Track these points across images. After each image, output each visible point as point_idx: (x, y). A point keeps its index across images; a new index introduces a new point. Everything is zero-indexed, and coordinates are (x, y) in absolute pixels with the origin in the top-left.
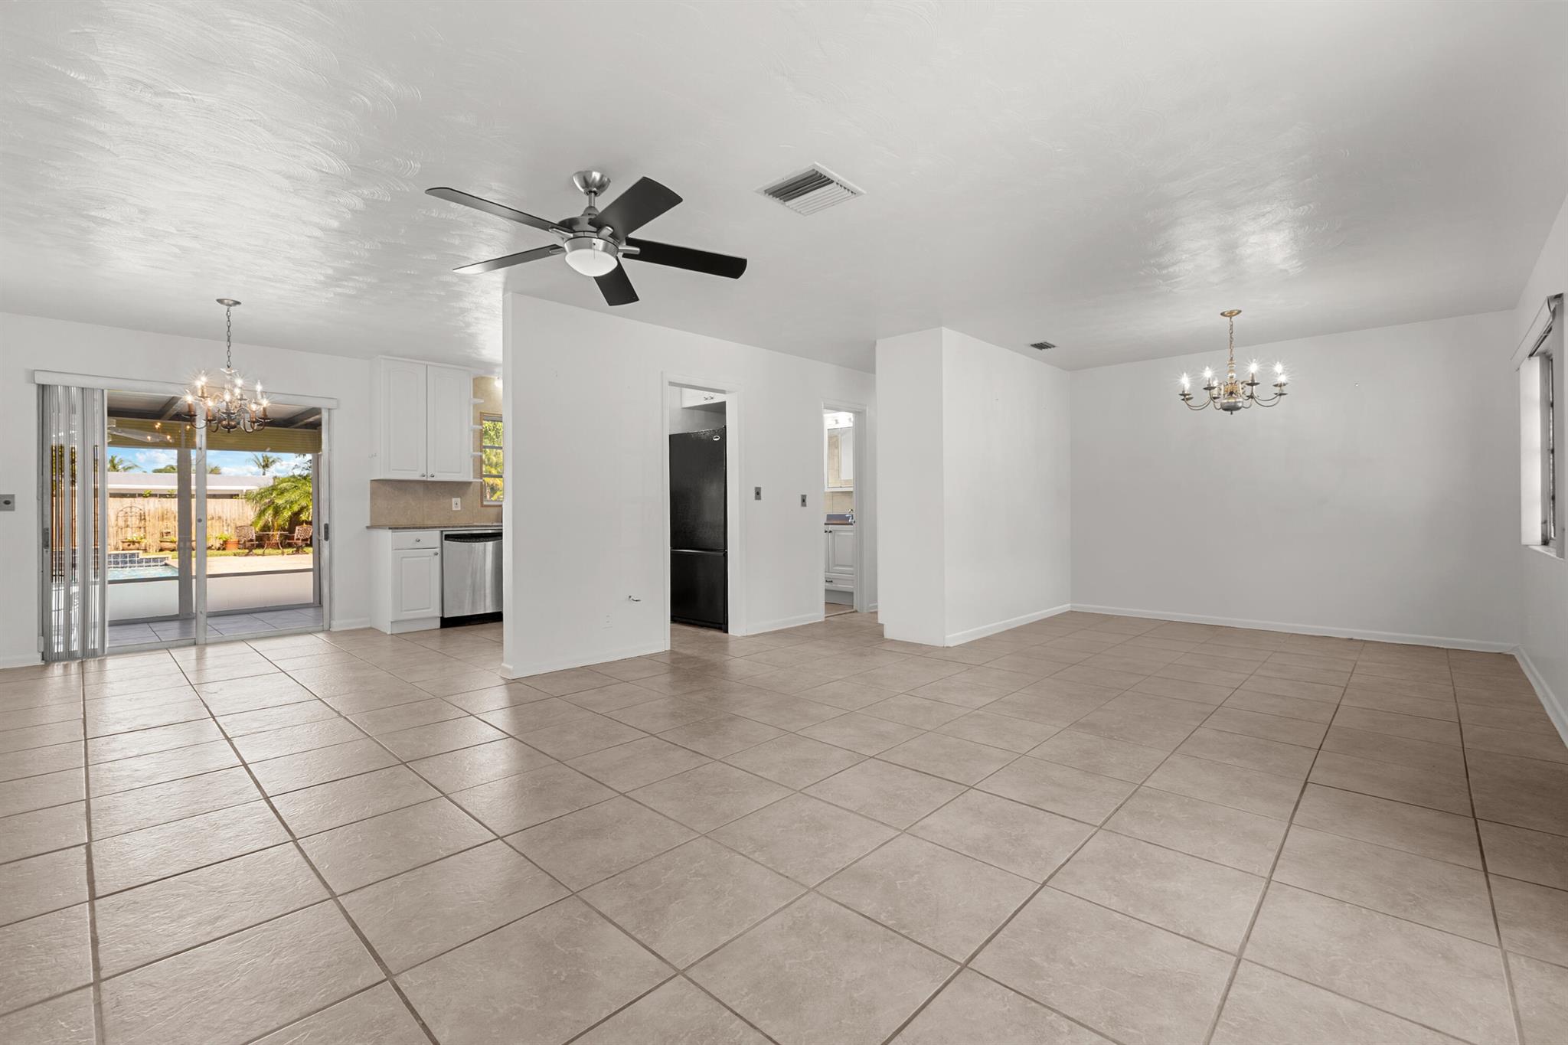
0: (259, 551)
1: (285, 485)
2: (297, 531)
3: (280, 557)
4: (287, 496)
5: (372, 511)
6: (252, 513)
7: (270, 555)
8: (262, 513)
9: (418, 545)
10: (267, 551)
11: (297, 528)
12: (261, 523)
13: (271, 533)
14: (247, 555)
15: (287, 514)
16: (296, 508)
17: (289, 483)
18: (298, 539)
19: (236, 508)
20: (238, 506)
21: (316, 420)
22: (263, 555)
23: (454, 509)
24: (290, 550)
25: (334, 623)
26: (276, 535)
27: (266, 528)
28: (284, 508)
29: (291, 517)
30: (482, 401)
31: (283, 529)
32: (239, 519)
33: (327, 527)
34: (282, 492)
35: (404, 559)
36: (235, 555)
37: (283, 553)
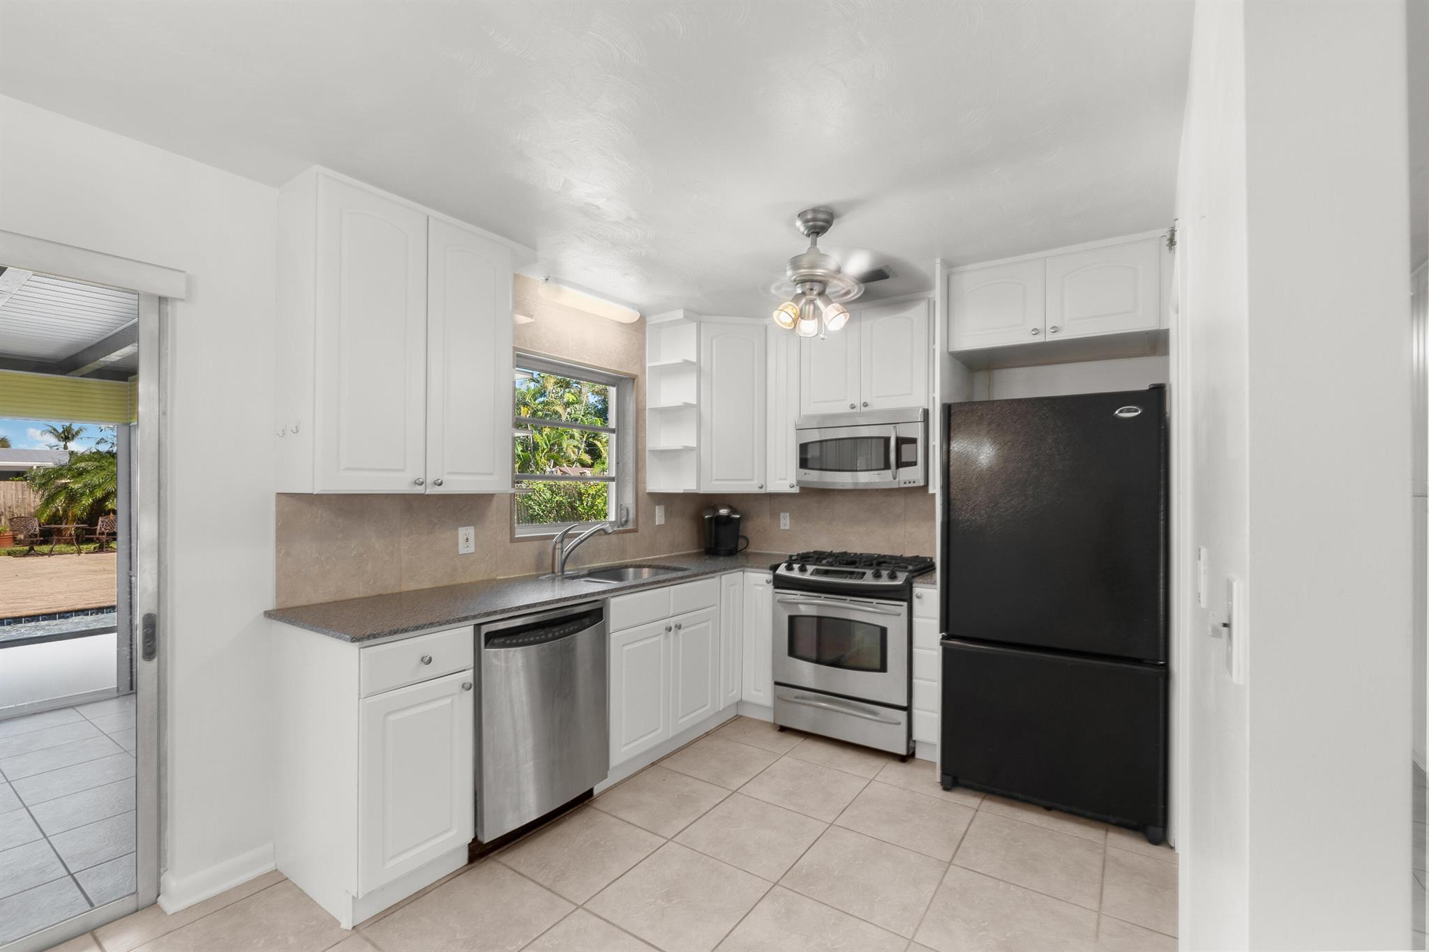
0: (46, 548)
1: (83, 465)
2: (100, 523)
3: (75, 556)
4: (87, 479)
5: (279, 568)
6: (38, 500)
7: (61, 553)
8: (50, 499)
9: (428, 671)
10: (57, 548)
11: (100, 519)
12: (48, 512)
13: (63, 526)
14: (26, 554)
15: (87, 501)
16: (99, 494)
17: (90, 463)
18: (102, 533)
19: (14, 492)
20: (17, 490)
21: (125, 359)
22: (50, 554)
23: (462, 550)
24: (92, 547)
25: (172, 882)
26: (71, 528)
27: (55, 519)
28: (83, 494)
29: (92, 506)
30: (533, 320)
31: (80, 520)
32: (17, 507)
33: (151, 624)
34: (81, 473)
35: (393, 718)
36: (9, 554)
37: (79, 552)
